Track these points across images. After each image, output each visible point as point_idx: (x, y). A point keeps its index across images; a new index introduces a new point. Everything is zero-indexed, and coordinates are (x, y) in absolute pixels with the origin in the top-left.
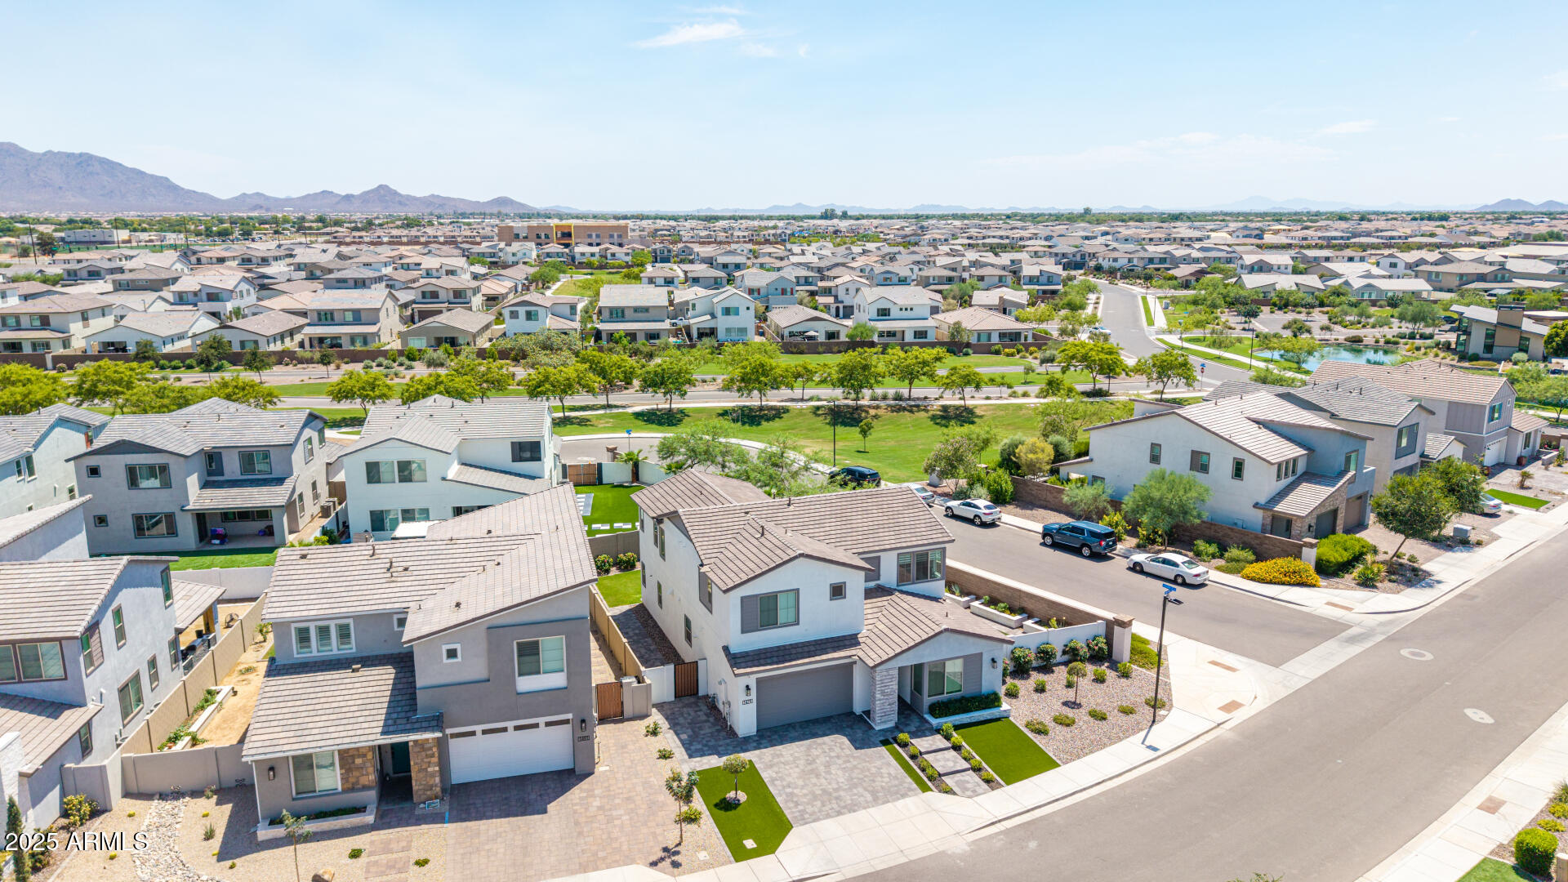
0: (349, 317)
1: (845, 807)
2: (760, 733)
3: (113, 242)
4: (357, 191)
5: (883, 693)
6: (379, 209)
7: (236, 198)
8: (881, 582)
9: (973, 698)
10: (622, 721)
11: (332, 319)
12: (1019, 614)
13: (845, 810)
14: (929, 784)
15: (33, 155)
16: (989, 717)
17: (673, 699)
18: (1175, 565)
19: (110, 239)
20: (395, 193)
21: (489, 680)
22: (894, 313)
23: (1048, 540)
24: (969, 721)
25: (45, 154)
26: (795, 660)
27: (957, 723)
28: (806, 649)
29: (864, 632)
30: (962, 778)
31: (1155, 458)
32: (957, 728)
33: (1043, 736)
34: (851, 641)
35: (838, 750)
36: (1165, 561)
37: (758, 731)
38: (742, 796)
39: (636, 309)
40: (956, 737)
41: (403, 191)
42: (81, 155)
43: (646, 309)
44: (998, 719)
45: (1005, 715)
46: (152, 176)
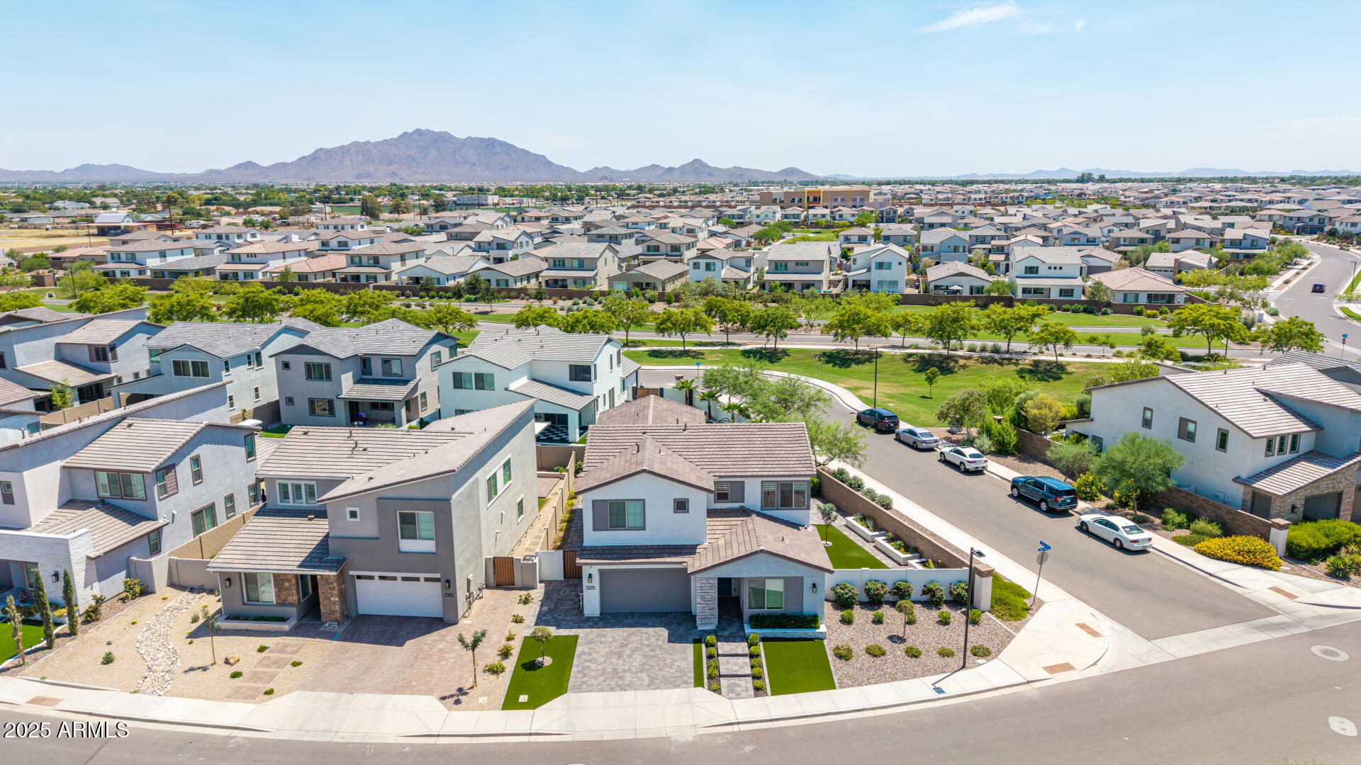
0: (576, 264)
1: (619, 686)
2: (603, 616)
3: (487, 205)
4: (677, 165)
5: (703, 598)
6: (692, 179)
7: (591, 171)
8: (746, 504)
9: (791, 616)
10: (512, 589)
11: (564, 265)
12: (911, 553)
13: (619, 689)
14: (706, 681)
15: (459, 140)
16: (803, 636)
17: (561, 577)
18: (1114, 527)
19: (484, 202)
20: (706, 165)
21: (378, 539)
22: (1043, 270)
23: (1016, 492)
24: (783, 636)
25: (466, 140)
26: (627, 559)
27: (766, 635)
28: (646, 551)
29: (706, 544)
30: (737, 682)
31: (1147, 423)
32: (765, 639)
33: (843, 661)
34: (690, 550)
35: (653, 640)
36: (1108, 524)
37: (601, 614)
38: (548, 661)
39: (798, 263)
40: (761, 648)
41: (712, 164)
42: (489, 139)
43: (806, 263)
44: (812, 639)
45: (821, 636)
46: (535, 155)
